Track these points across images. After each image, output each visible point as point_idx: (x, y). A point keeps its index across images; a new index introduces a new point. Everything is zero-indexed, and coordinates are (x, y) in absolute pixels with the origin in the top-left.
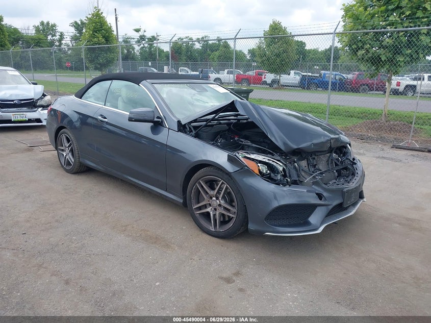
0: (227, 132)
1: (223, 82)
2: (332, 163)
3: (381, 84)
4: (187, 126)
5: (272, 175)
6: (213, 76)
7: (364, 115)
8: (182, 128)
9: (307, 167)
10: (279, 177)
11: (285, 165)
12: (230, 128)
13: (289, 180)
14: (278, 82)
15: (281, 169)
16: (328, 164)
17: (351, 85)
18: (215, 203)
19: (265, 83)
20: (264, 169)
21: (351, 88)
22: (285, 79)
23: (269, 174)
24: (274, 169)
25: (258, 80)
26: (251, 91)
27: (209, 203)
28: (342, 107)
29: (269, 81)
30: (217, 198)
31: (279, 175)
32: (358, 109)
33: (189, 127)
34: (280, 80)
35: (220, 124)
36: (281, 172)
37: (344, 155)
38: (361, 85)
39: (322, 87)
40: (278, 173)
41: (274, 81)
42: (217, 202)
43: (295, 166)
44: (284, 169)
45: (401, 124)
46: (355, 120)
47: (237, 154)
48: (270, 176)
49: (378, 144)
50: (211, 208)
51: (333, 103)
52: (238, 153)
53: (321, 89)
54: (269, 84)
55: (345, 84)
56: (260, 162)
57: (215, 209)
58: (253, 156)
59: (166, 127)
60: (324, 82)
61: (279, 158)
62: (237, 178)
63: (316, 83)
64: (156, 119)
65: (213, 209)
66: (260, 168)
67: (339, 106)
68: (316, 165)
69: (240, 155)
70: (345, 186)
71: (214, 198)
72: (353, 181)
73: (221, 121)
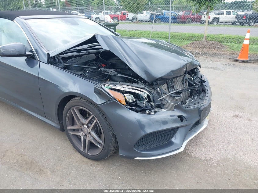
0: (94, 62)
1: (101, 19)
2: (186, 82)
3: (198, 17)
4: (56, 58)
5: (138, 102)
6: (94, 16)
7: (191, 38)
8: (52, 60)
9: (167, 89)
10: (144, 104)
11: (149, 92)
12: (98, 57)
13: (153, 104)
14: (136, 18)
15: (146, 96)
16: (183, 84)
17: (181, 19)
18: (86, 131)
19: (128, 19)
20: (130, 98)
21: (181, 21)
22: (140, 16)
23: (136, 101)
24: (139, 97)
25: (123, 18)
26: (117, 24)
27: (81, 128)
28: (177, 34)
29: (130, 18)
30: (88, 127)
31: (144, 102)
32: (187, 34)
33: (59, 60)
34: (137, 17)
35: (89, 53)
36: (146, 100)
37: (195, 75)
38: (187, 19)
39: (164, 21)
40: (143, 100)
41: (133, 18)
42: (88, 130)
43: (158, 91)
44: (148, 96)
45: (215, 43)
46: (186, 42)
47: (103, 87)
48: (136, 103)
49: (203, 58)
50: (82, 133)
51: (172, 31)
52: (104, 85)
53: (163, 22)
54: (130, 20)
55: (177, 18)
56: (127, 92)
57: (86, 135)
58: (119, 87)
59: (37, 60)
60: (165, 17)
61: (143, 86)
62: (105, 109)
63: (160, 19)
64: (28, 53)
65: (84, 134)
66: (126, 98)
67: (175, 33)
68: (174, 86)
69: (106, 87)
70: (201, 105)
71: (86, 126)
72: (205, 99)
73: (90, 51)
